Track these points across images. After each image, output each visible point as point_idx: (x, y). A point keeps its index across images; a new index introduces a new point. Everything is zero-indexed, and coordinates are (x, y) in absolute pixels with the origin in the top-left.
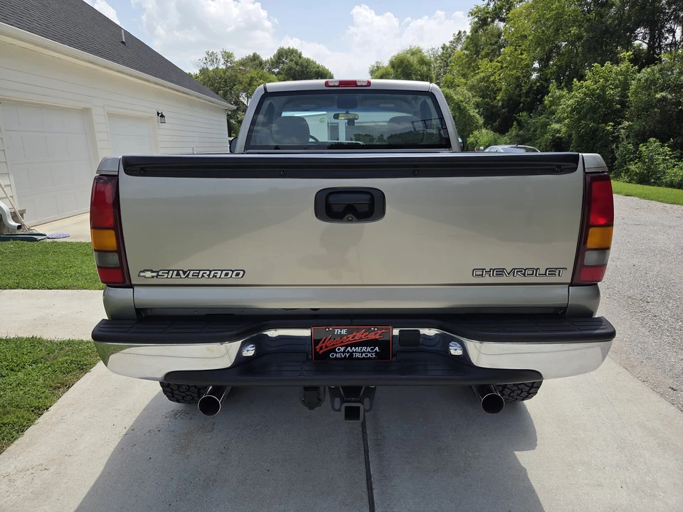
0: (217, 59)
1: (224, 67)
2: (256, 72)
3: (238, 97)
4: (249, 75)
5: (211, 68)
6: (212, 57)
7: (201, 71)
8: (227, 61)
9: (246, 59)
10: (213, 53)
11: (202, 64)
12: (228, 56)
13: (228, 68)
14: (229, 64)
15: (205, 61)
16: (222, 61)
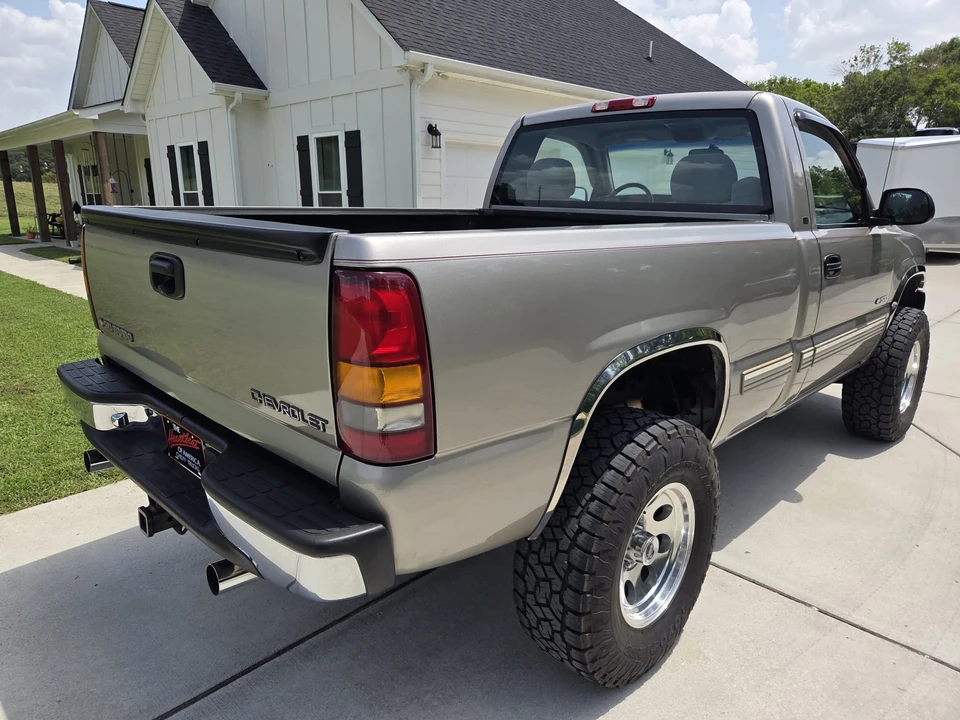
0: (876, 57)
1: (888, 68)
2: (947, 70)
3: (902, 116)
4: (931, 77)
5: (864, 72)
6: (870, 54)
7: (846, 78)
8: (895, 58)
9: (935, 50)
10: (872, 48)
11: (848, 68)
12: (900, 48)
13: (894, 69)
14: (898, 63)
15: (853, 62)
16: (886, 58)
